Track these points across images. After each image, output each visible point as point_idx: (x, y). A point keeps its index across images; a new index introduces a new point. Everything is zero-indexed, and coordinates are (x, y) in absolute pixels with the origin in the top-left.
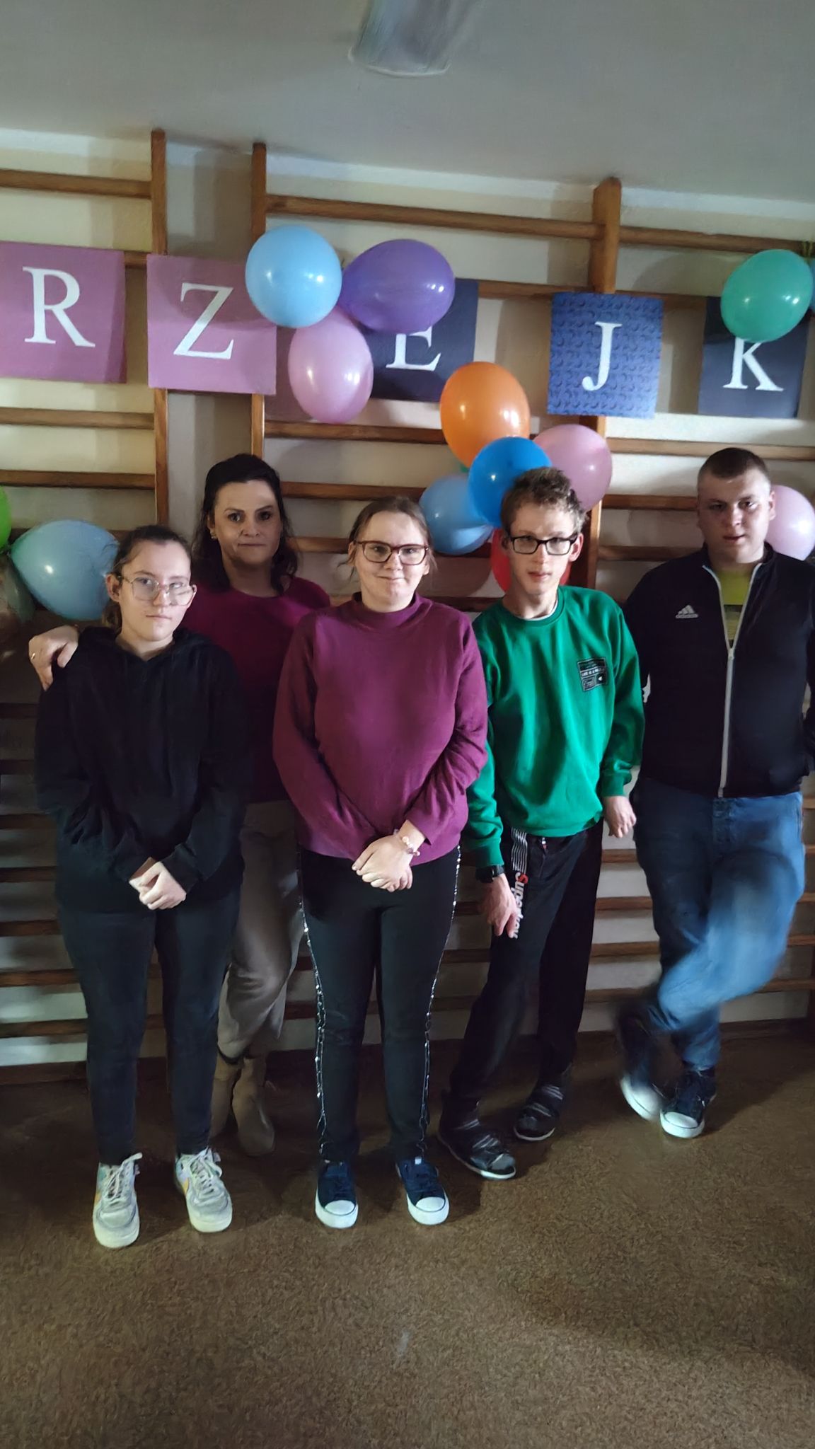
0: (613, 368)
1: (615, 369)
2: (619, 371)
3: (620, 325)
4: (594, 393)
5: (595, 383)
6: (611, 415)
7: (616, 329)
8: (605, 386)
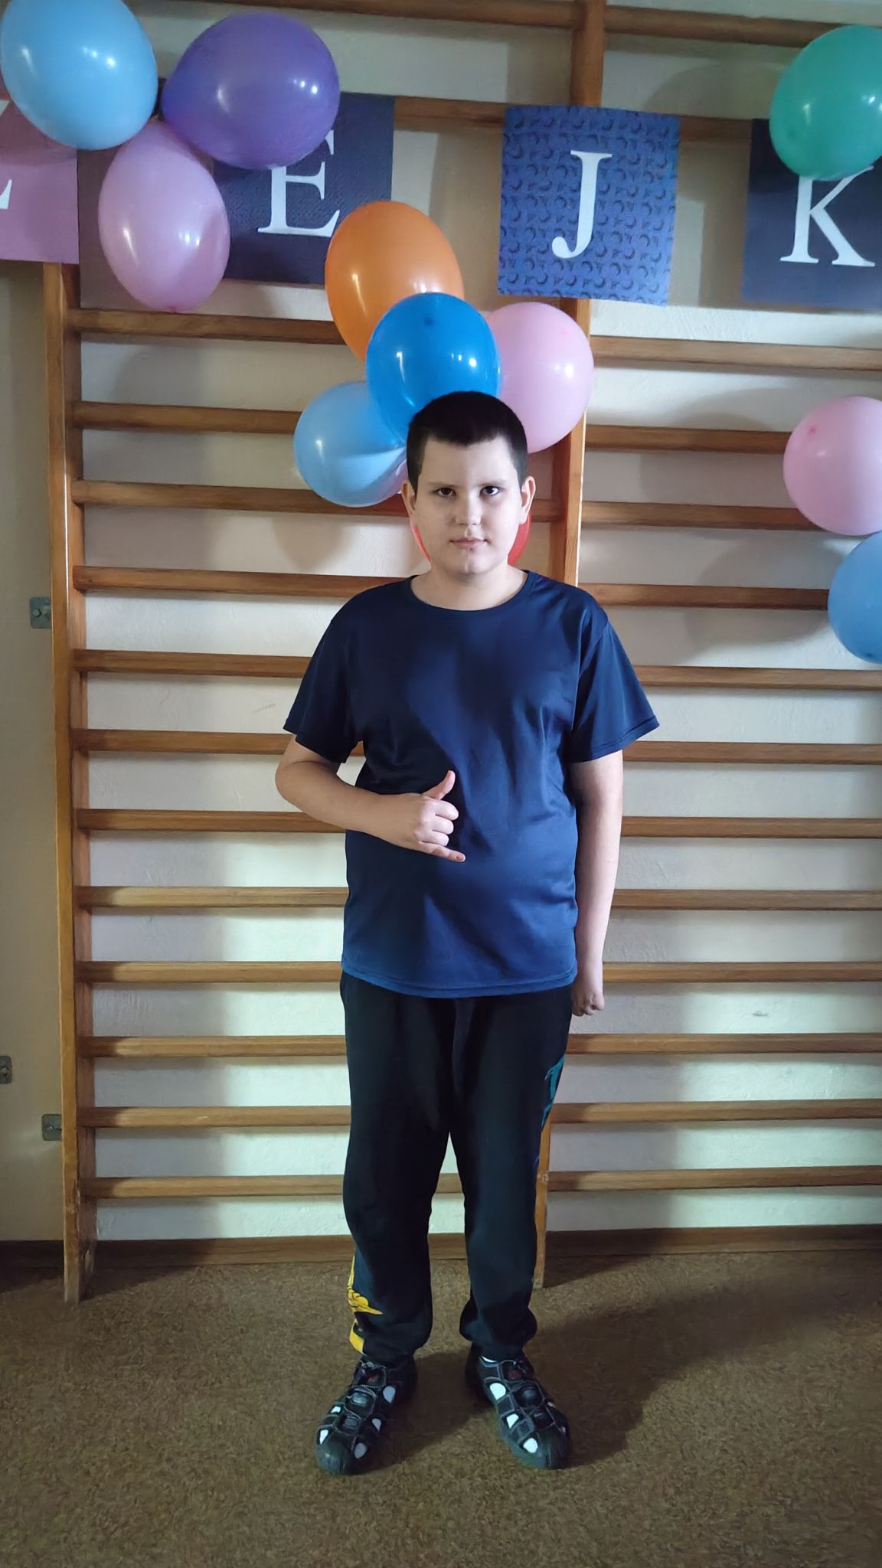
0: (599, 223)
1: (603, 224)
2: (610, 227)
3: (610, 155)
4: (570, 262)
5: (572, 245)
6: (598, 297)
7: (603, 162)
8: (587, 251)
